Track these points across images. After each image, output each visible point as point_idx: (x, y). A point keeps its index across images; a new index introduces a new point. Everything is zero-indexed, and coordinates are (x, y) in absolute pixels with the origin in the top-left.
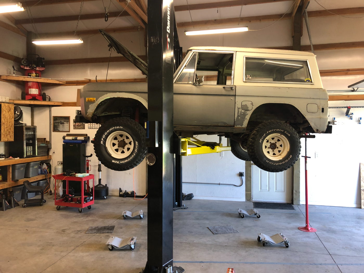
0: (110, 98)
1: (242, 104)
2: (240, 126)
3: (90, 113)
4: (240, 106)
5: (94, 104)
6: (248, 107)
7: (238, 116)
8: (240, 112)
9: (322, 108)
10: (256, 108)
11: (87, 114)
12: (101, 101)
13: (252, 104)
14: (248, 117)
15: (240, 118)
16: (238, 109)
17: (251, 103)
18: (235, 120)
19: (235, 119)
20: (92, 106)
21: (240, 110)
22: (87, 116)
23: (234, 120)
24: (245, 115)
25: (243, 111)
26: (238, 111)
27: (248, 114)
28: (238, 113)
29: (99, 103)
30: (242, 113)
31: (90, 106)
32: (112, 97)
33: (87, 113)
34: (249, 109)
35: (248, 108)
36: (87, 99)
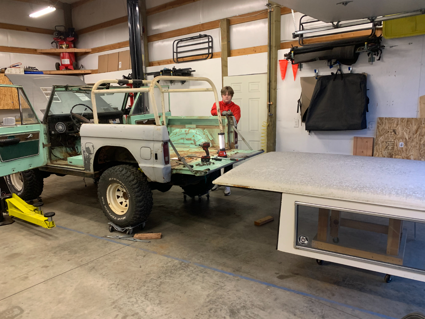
1: (86, 147)
2: (89, 171)
4: (85, 150)
6: (90, 150)
7: (85, 160)
8: (85, 156)
9: (155, 154)
10: (96, 151)
14: (92, 161)
15: (86, 162)
16: (84, 152)
17: (92, 146)
18: (84, 164)
21: (85, 154)
24: (89, 159)
25: (87, 154)
27: (91, 158)
30: (87, 157)
34: (92, 152)
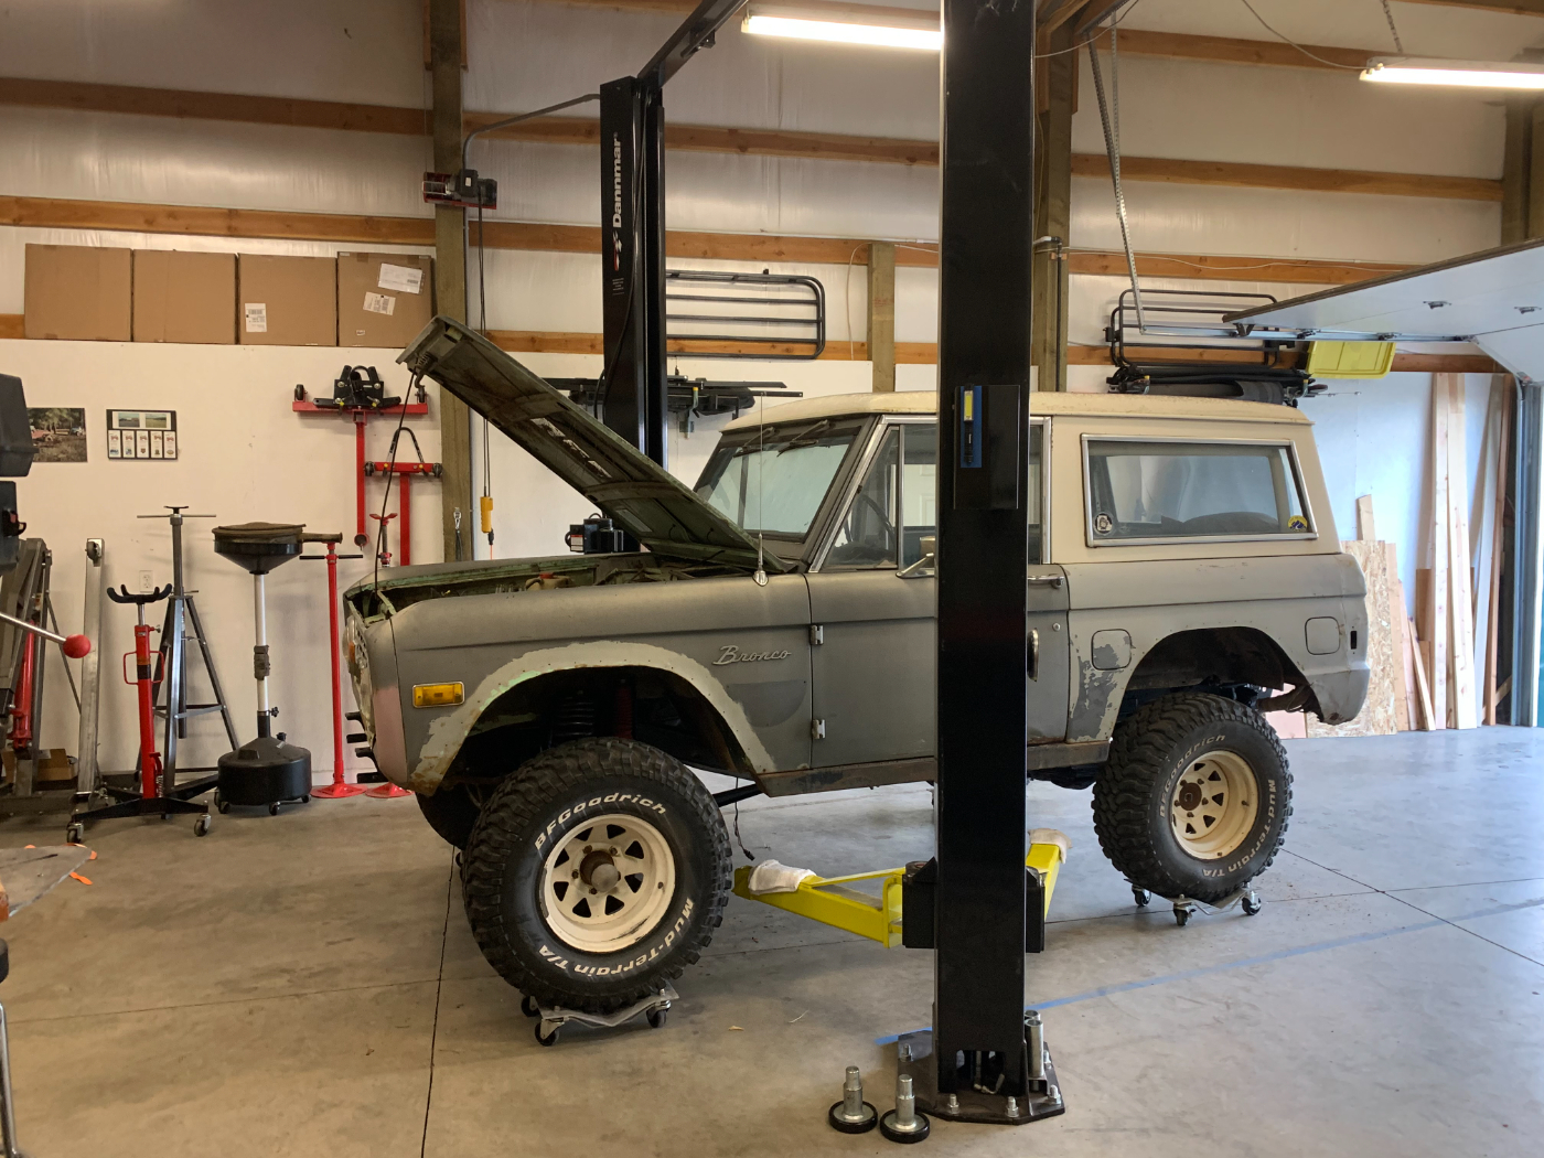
0: (539, 673)
1: (1095, 647)
2: (1088, 738)
3: (434, 762)
5: (456, 715)
6: (1115, 655)
7: (1082, 697)
8: (1087, 681)
9: (1351, 633)
10: (1142, 656)
11: (419, 769)
12: (496, 694)
13: (1129, 641)
14: (1116, 698)
15: (1087, 704)
16: (1083, 666)
17: (1125, 638)
18: (1072, 716)
19: (1072, 710)
20: (442, 725)
21: (1088, 673)
22: (419, 776)
23: (1069, 713)
24: (1105, 688)
25: (1099, 674)
26: (1083, 676)
27: (1116, 685)
28: (1082, 685)
29: (482, 709)
30: (1096, 684)
31: (435, 726)
32: (550, 671)
33: (421, 760)
35: (1115, 658)
36: (419, 692)
